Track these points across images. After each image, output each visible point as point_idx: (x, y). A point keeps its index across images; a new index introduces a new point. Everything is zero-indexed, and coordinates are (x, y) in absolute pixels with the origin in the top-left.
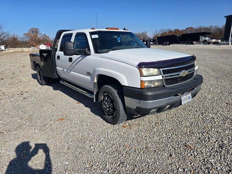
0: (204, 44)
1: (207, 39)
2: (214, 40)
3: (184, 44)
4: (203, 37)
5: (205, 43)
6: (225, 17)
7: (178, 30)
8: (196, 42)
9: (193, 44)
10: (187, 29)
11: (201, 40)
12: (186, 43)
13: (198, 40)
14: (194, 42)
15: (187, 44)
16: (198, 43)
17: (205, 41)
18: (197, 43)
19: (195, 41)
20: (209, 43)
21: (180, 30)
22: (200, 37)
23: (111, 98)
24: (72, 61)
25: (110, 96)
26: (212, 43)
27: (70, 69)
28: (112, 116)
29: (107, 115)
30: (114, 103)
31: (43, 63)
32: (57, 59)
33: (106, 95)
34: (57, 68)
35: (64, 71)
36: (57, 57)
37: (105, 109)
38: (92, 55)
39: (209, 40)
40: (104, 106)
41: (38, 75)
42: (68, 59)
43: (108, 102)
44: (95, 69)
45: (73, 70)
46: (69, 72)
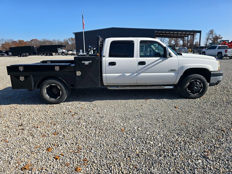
0: (63, 55)
1: (64, 51)
2: (71, 52)
3: (44, 55)
4: (60, 49)
6: (73, 33)
7: (23, 41)
8: (55, 53)
9: (52, 55)
10: (31, 40)
11: (59, 52)
12: (45, 54)
13: (56, 52)
14: (53, 54)
15: (46, 56)
16: (57, 54)
17: (63, 53)
19: (54, 52)
20: (67, 54)
21: (25, 41)
22: (58, 49)
23: (198, 82)
24: (145, 64)
25: (197, 80)
26: (69, 55)
27: (139, 72)
28: (198, 93)
29: (192, 94)
30: (202, 84)
31: (81, 73)
32: (108, 66)
33: (193, 81)
34: (104, 75)
35: (125, 75)
36: (107, 64)
37: (197, 89)
38: (174, 57)
39: (66, 51)
40: (195, 88)
41: (46, 92)
42: (137, 63)
43: (198, 84)
44: (183, 66)
45: (145, 72)
46: (137, 75)
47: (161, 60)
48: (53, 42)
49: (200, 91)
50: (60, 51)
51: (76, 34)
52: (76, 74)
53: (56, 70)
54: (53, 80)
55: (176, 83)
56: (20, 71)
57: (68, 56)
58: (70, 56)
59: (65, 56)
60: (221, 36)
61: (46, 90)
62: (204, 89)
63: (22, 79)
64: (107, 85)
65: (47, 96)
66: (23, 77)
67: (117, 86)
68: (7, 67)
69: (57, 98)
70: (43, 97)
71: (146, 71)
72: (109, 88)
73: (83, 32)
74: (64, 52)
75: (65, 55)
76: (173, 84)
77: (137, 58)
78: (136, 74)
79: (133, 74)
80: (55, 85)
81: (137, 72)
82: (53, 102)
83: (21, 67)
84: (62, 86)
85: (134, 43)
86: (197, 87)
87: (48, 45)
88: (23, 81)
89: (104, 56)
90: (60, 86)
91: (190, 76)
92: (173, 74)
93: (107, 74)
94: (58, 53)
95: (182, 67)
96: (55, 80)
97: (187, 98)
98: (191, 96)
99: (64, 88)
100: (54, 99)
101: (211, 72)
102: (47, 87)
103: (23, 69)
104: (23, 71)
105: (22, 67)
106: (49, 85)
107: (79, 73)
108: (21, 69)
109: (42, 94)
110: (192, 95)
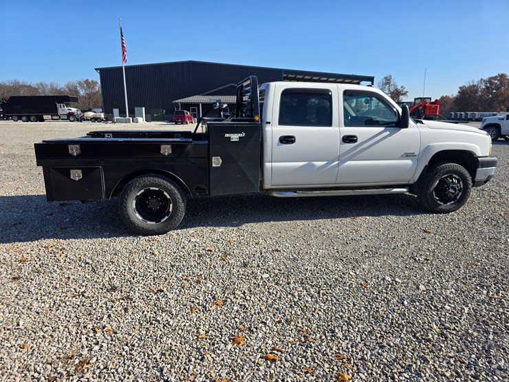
0: (71, 121)
1: (74, 110)
2: (91, 114)
3: (21, 119)
4: (64, 106)
5: (72, 119)
6: (96, 69)
8: (50, 116)
9: (42, 120)
11: (60, 112)
12: (24, 118)
13: (54, 112)
14: (45, 117)
15: (27, 121)
16: (55, 117)
17: (70, 115)
18: (53, 119)
19: (47, 113)
20: (81, 119)
22: (58, 105)
23: (455, 178)
24: (355, 141)
25: (454, 175)
26: (88, 120)
27: (342, 158)
28: (453, 202)
29: (442, 203)
30: (461, 182)
31: (221, 161)
32: (278, 145)
33: (446, 177)
34: (268, 165)
35: (314, 165)
36: (277, 140)
37: (453, 193)
38: (412, 127)
39: (79, 112)
40: (451, 190)
41: (134, 206)
42: (339, 140)
43: (455, 183)
44: (428, 146)
45: (354, 158)
46: (338, 165)
47: (388, 133)
48: (37, 89)
49: (458, 198)
50: (63, 110)
51: (104, 73)
52: (210, 162)
53: (163, 155)
54: (153, 176)
55: (412, 182)
56: (71, 156)
57: (84, 123)
58: (90, 122)
59: (76, 123)
60: (405, 90)
61: (134, 202)
62: (465, 192)
63: (76, 175)
64: (272, 187)
65: (137, 217)
66: (80, 171)
67: (295, 190)
68: (35, 145)
69: (162, 221)
70: (129, 218)
71: (358, 156)
72: (275, 194)
73: (122, 68)
74: (73, 113)
75: (78, 120)
76: (407, 183)
77: (338, 129)
78: (337, 162)
79: (331, 162)
80: (157, 189)
81: (338, 158)
82: (153, 230)
83: (72, 146)
84: (176, 191)
85: (331, 96)
86: (454, 189)
87: (26, 95)
88: (79, 180)
89: (269, 123)
90: (171, 191)
91: (441, 166)
92: (409, 162)
93: (274, 164)
94: (57, 115)
95: (428, 148)
96: (158, 177)
97: (433, 213)
98: (441, 207)
99: (179, 197)
100: (154, 223)
101: (479, 159)
102: (138, 194)
103: (79, 152)
104: (78, 155)
105: (78, 146)
106: (143, 191)
107: (216, 162)
108: (74, 151)
109: (126, 211)
110: (444, 206)
